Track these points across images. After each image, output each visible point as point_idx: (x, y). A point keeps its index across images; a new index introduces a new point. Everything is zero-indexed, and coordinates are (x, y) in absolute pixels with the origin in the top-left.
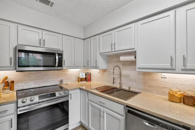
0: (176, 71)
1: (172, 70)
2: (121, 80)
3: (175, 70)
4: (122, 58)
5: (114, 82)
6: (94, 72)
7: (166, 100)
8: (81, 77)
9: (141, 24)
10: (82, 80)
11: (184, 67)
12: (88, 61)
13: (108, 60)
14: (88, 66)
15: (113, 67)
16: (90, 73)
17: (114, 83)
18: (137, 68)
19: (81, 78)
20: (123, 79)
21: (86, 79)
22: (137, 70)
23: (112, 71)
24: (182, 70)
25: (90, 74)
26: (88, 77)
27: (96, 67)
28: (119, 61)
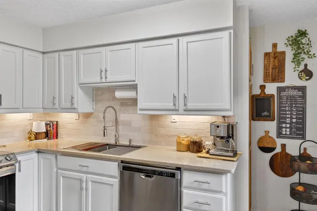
0: (179, 113)
1: (175, 111)
2: (117, 131)
3: (178, 110)
4: (119, 94)
5: (104, 133)
6: (66, 119)
7: (173, 150)
8: (35, 130)
9: (143, 47)
10: (37, 136)
11: (185, 108)
12: (54, 98)
13: (95, 96)
14: (55, 107)
15: (104, 109)
16: (57, 122)
17: (104, 135)
18: (138, 110)
19: (36, 133)
20: (120, 127)
21: (47, 135)
22: (139, 112)
23: (102, 115)
24: (184, 110)
25: (57, 124)
26: (52, 131)
27: (72, 109)
28: (114, 98)
